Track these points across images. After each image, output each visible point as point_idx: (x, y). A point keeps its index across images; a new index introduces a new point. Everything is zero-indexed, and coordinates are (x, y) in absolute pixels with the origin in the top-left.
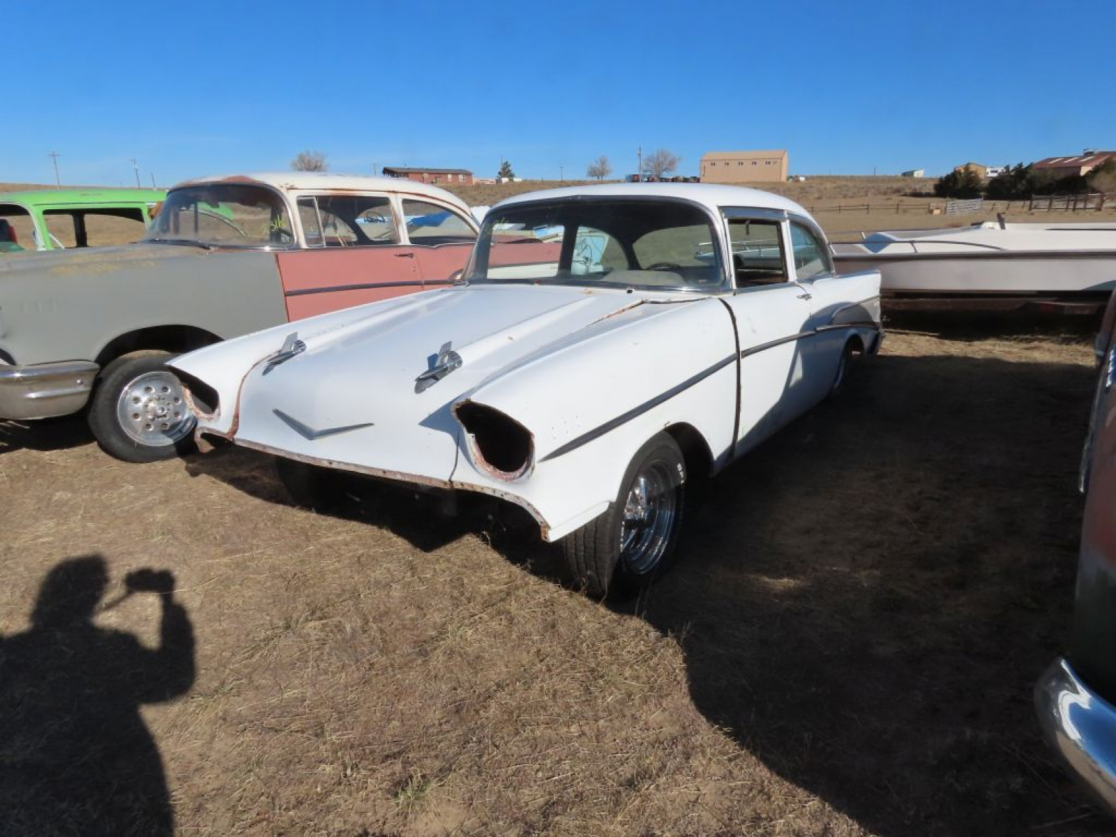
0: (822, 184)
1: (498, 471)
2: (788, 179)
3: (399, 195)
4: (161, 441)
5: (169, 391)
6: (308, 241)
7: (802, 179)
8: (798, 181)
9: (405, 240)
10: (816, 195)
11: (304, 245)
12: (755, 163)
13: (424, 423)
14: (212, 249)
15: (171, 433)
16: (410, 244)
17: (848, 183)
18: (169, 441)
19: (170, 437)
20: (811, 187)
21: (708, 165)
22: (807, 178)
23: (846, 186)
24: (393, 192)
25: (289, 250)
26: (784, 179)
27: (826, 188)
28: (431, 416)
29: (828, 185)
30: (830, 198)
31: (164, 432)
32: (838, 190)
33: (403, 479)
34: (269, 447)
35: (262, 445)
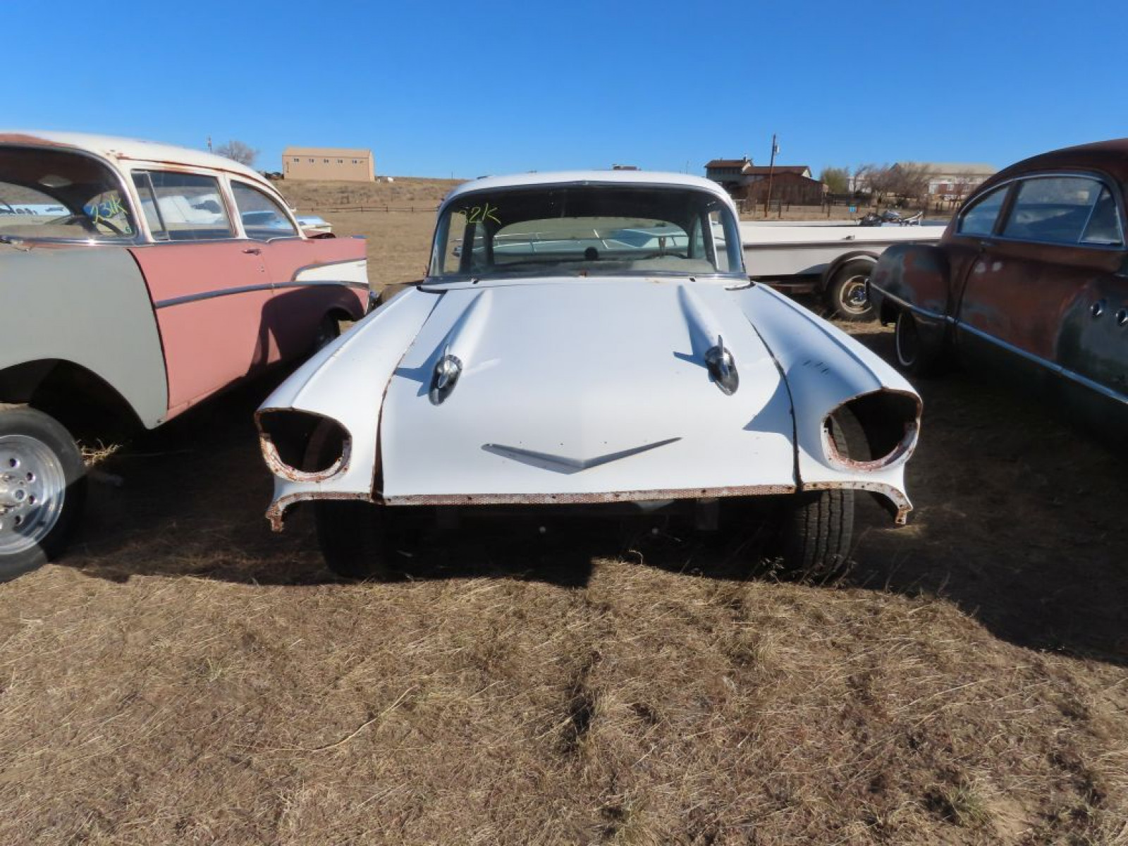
0: (410, 185)
1: (856, 462)
2: (376, 179)
3: (227, 174)
4: (16, 544)
5: (18, 463)
6: (154, 233)
7: (390, 179)
8: (386, 181)
9: (242, 235)
10: (409, 196)
11: (151, 239)
12: (342, 162)
13: (750, 427)
14: (15, 243)
15: (27, 529)
16: (247, 238)
17: (435, 185)
18: (27, 543)
19: (27, 534)
20: (400, 188)
21: (291, 160)
22: (395, 179)
23: (432, 188)
24: (221, 170)
25: (137, 244)
26: (372, 179)
27: (415, 190)
28: (756, 418)
29: (417, 187)
30: (421, 199)
31: (17, 529)
32: (427, 191)
33: (730, 494)
34: (482, 496)
35: (461, 496)
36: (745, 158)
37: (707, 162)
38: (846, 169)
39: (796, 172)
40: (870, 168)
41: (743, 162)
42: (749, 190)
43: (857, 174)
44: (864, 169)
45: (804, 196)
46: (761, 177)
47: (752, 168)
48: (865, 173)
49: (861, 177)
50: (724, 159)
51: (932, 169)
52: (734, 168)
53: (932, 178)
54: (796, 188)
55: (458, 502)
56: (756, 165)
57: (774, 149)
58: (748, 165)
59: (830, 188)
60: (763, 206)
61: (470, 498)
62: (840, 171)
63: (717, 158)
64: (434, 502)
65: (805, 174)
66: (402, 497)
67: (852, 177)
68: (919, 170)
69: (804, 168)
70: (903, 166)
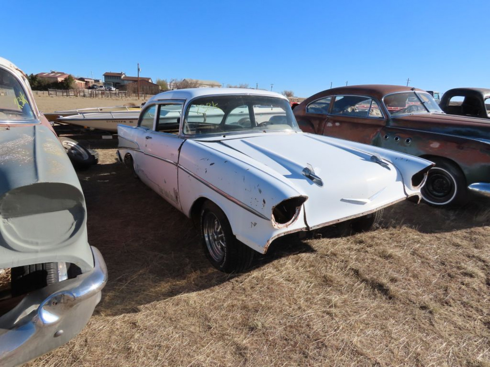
34: (342, 219)
35: (336, 220)
36: (122, 72)
37: (103, 74)
38: (166, 80)
39: (147, 80)
40: (176, 80)
41: (121, 74)
42: (128, 87)
43: (171, 83)
44: (173, 80)
45: (152, 91)
46: (131, 82)
47: (126, 77)
48: (174, 82)
49: (172, 84)
50: (112, 72)
51: (199, 82)
52: (117, 77)
53: (200, 86)
54: (148, 87)
55: (335, 223)
56: (127, 76)
57: (139, 70)
58: (124, 76)
59: (162, 88)
60: (135, 94)
61: (338, 220)
62: (164, 80)
63: (109, 72)
64: (327, 225)
65: (150, 81)
66: (316, 226)
67: (169, 84)
68: (195, 83)
69: (149, 79)
70: (188, 81)
